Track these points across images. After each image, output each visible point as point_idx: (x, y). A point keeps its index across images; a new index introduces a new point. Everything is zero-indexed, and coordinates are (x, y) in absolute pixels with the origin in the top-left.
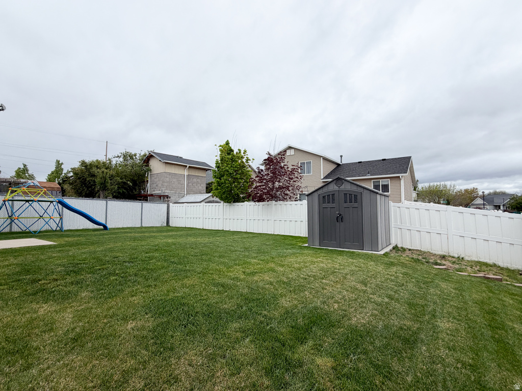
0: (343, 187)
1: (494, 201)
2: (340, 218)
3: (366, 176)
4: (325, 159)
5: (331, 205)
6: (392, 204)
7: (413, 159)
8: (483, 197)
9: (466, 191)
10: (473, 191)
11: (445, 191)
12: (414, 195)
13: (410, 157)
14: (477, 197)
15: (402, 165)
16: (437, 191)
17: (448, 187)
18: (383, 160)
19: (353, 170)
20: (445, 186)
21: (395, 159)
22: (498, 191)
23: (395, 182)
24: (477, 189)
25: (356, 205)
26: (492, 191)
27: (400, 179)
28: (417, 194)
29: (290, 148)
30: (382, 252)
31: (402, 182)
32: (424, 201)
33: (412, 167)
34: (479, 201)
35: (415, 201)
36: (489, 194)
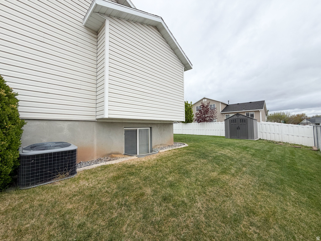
0: (239, 117)
1: (316, 121)
2: (238, 128)
3: (242, 110)
4: (222, 103)
5: (235, 123)
6: (258, 123)
7: (266, 102)
8: (308, 119)
9: (298, 115)
10: (302, 115)
11: (284, 116)
12: (266, 118)
13: (264, 101)
14: (304, 119)
15: (260, 105)
16: (279, 116)
17: (286, 114)
18: (250, 102)
19: (235, 108)
20: (284, 113)
21: (257, 102)
22: (319, 115)
23: (257, 113)
24: (305, 114)
25: (245, 123)
26: (314, 115)
27: (260, 112)
28: (267, 118)
29: (204, 98)
30: (256, 140)
31: (261, 113)
32: (271, 121)
33: (265, 105)
34: (305, 121)
35: (267, 121)
36: (313, 117)
